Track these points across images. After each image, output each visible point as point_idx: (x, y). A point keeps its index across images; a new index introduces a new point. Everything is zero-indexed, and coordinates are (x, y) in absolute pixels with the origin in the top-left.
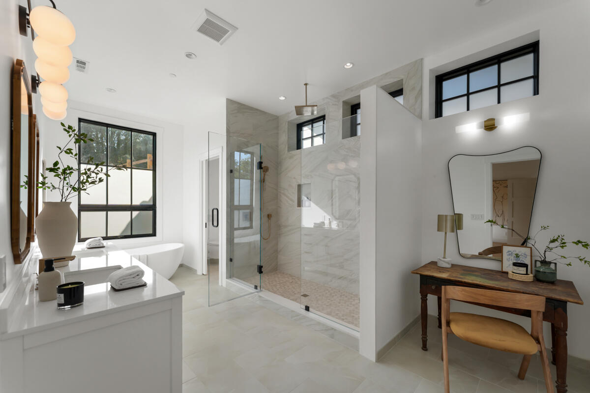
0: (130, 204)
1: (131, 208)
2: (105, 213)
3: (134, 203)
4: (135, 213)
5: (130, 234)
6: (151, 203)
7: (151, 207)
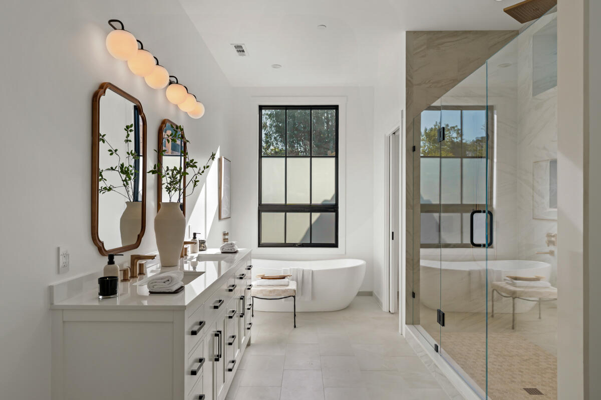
0: (309, 203)
1: (310, 208)
2: (284, 214)
3: (313, 202)
4: (316, 216)
5: (309, 242)
6: (334, 202)
7: (332, 208)
